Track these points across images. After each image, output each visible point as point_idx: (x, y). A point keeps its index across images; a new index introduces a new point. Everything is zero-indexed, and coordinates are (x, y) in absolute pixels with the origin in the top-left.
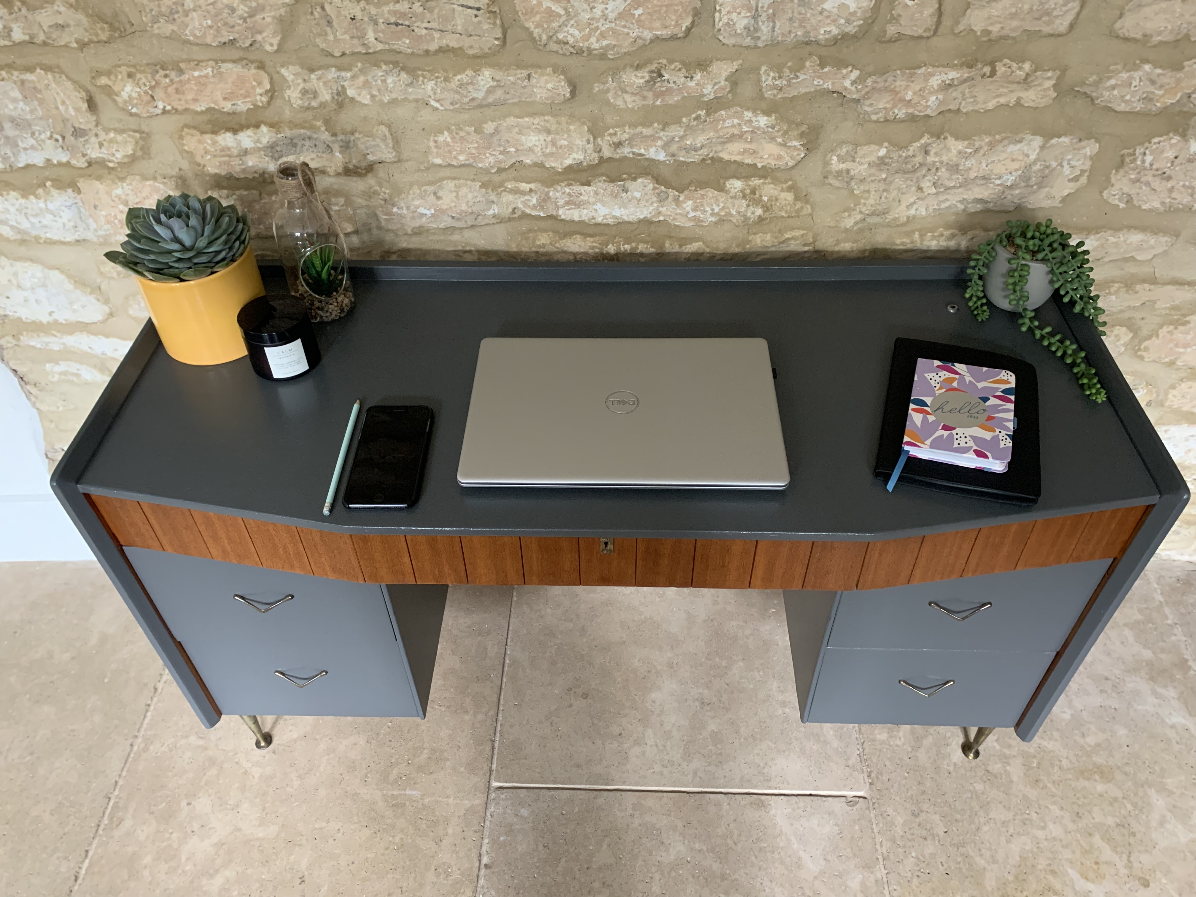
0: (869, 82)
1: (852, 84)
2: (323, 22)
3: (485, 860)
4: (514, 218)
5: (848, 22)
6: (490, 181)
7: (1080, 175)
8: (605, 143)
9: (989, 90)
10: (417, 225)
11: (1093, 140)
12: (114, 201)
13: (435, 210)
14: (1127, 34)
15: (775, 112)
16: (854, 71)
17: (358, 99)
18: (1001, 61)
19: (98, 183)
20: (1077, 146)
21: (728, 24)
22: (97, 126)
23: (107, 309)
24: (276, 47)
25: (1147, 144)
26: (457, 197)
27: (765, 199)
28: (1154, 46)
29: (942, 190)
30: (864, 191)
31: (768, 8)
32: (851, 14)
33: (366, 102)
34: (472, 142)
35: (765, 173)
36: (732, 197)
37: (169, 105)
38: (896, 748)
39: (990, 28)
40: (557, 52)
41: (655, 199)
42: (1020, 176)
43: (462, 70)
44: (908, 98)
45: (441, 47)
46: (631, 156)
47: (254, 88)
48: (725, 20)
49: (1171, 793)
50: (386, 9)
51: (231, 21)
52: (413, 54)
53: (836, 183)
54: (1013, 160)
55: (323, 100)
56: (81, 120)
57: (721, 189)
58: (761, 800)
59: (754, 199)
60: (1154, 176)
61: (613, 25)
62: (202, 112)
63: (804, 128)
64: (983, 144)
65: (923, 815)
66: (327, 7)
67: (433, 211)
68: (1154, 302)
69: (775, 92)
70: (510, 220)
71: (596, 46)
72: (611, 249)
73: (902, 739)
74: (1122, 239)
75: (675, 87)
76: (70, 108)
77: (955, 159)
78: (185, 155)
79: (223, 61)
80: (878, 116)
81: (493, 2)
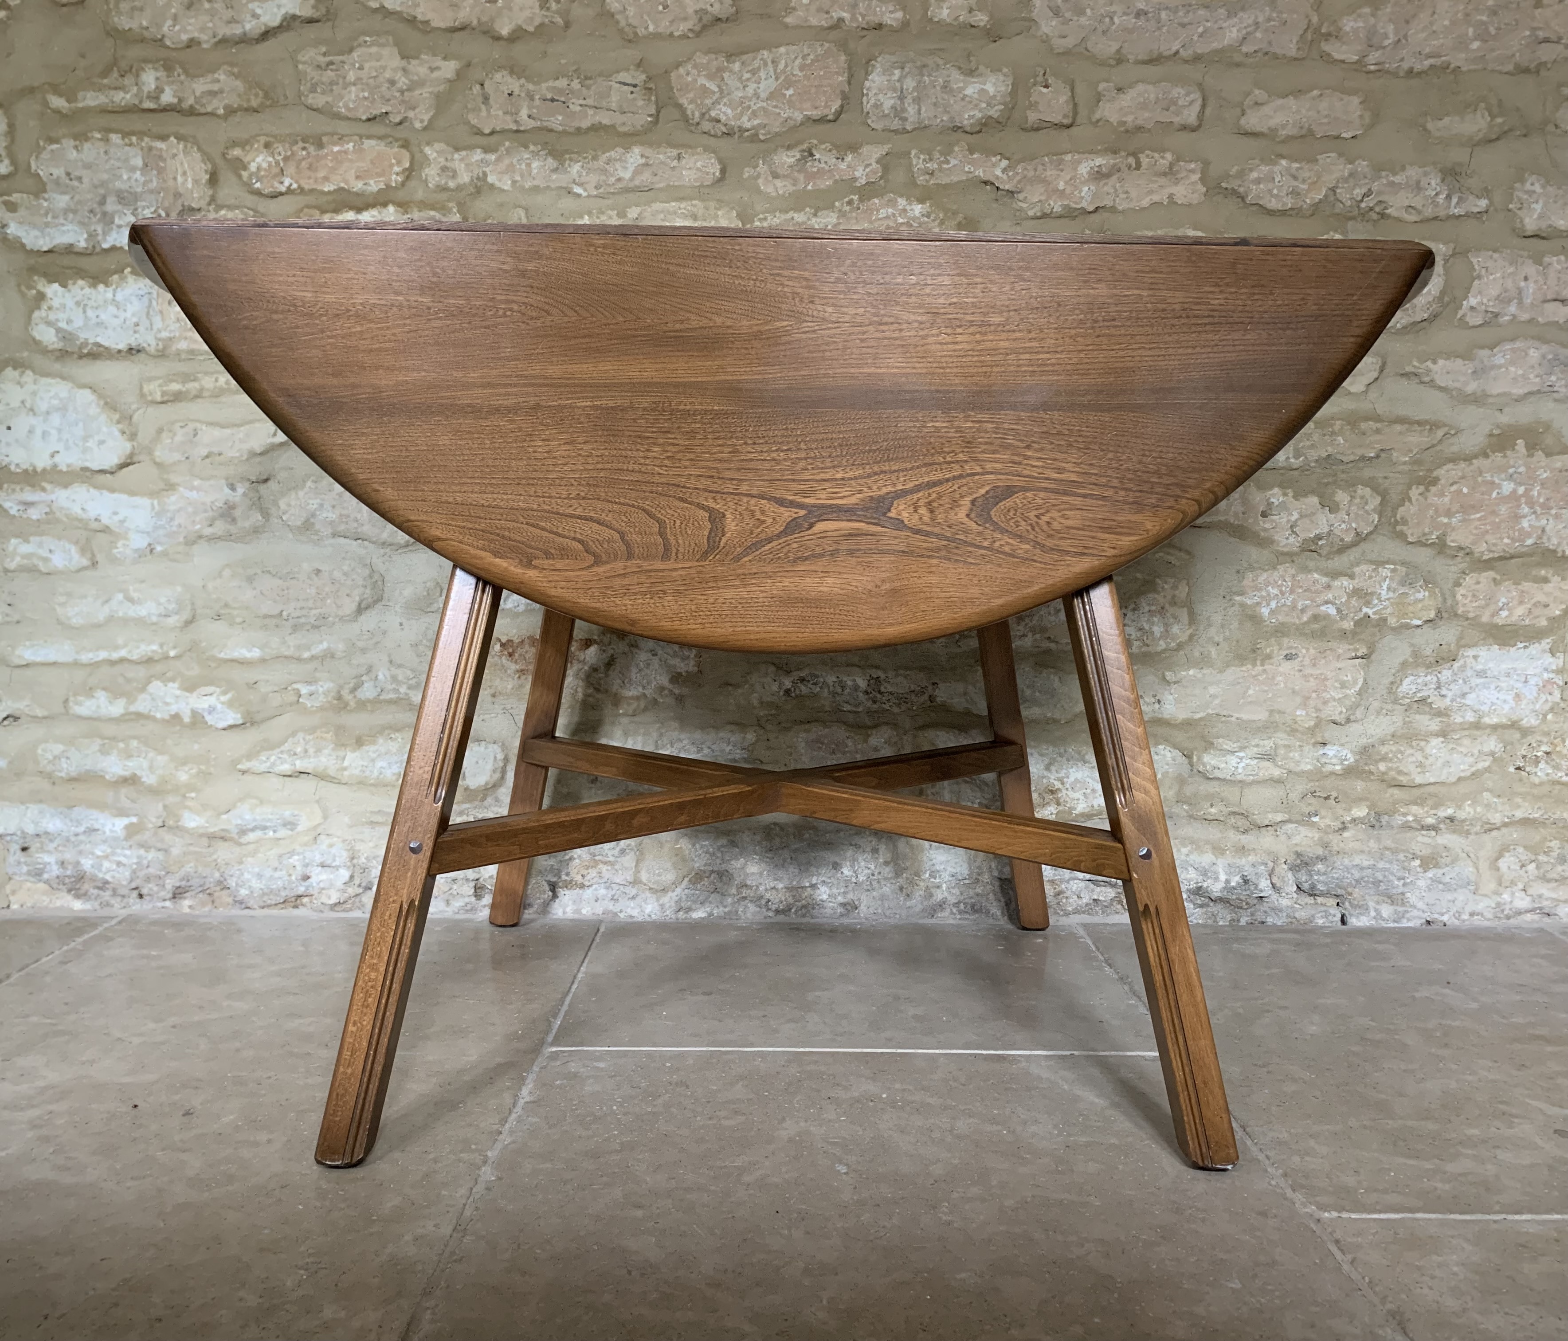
0: (1019, 170)
1: (1003, 174)
2: (480, 99)
9: (1139, 184)
14: (1254, 130)
15: (930, 199)
16: (1003, 160)
17: (498, 184)
18: (1143, 152)
21: (876, 106)
22: (209, 204)
23: (128, 446)
24: (426, 123)
31: (913, 91)
33: (506, 188)
37: (296, 182)
39: (1124, 119)
40: (708, 133)
43: (613, 148)
44: (1061, 188)
45: (593, 125)
47: (391, 166)
48: (872, 102)
50: (544, 85)
52: (565, 133)
55: (461, 182)
56: (195, 195)
61: (765, 104)
62: (329, 192)
66: (487, 83)
69: (927, 177)
71: (748, 125)
75: (827, 169)
76: (189, 181)
79: (369, 137)
80: (1034, 210)
81: (649, 78)
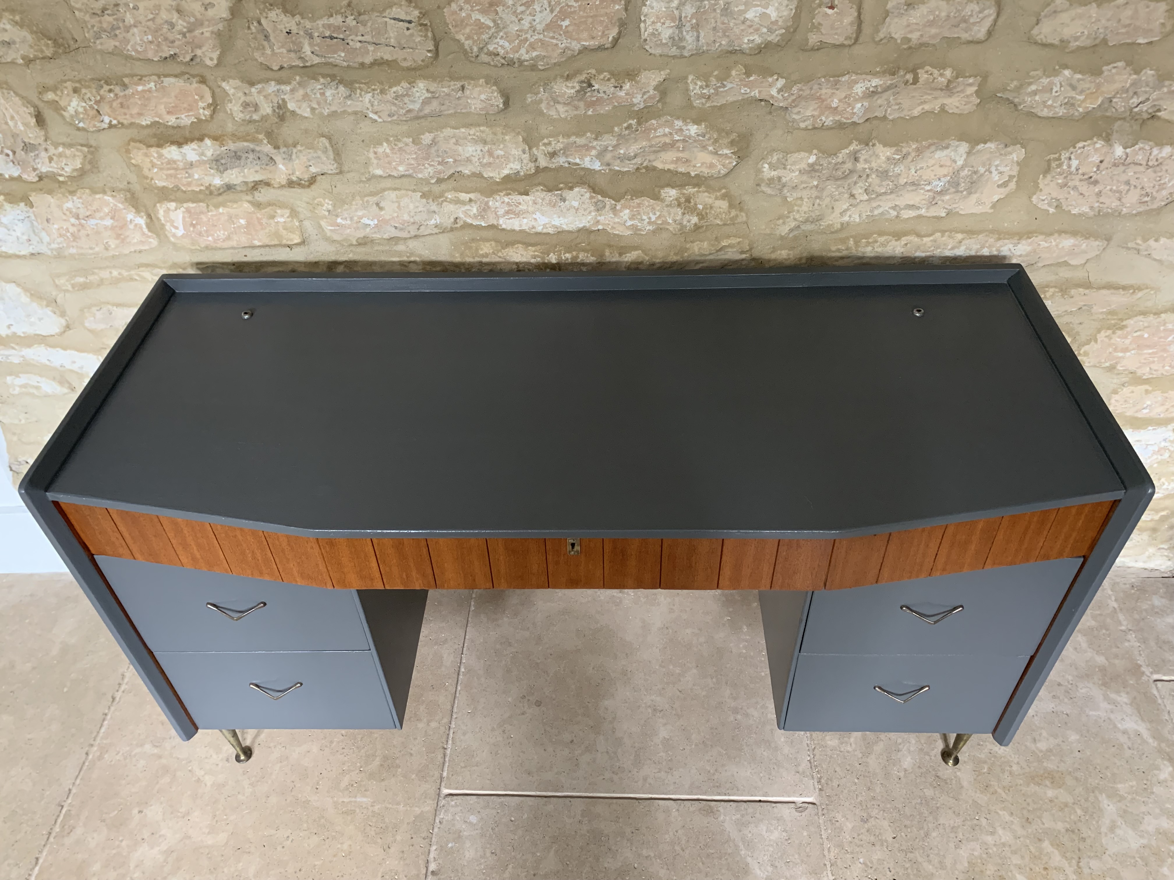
0: (795, 89)
1: (778, 92)
2: (261, 37)
3: (433, 867)
4: (456, 228)
5: (770, 31)
6: (430, 191)
7: (1009, 180)
8: (539, 152)
9: (913, 97)
10: (362, 236)
11: (1019, 146)
12: (65, 214)
13: (378, 221)
14: (1044, 41)
15: (705, 121)
16: (780, 79)
17: (298, 111)
18: (923, 68)
19: (49, 196)
20: (1003, 152)
21: (653, 34)
22: (46, 140)
23: (63, 322)
24: (215, 62)
25: (1071, 149)
26: (399, 207)
27: (700, 207)
28: (1072, 52)
29: (873, 196)
30: (797, 198)
31: (691, 18)
32: (772, 23)
33: (306, 115)
34: (410, 154)
35: (699, 181)
36: (667, 206)
37: (115, 119)
38: (846, 754)
39: (909, 36)
40: (488, 64)
41: (593, 208)
42: (949, 182)
43: (397, 83)
44: (834, 105)
45: (376, 60)
46: (567, 165)
47: (196, 101)
48: (650, 30)
49: (1122, 798)
50: (320, 23)
51: (171, 37)
52: (348, 67)
53: (769, 191)
54: (941, 166)
55: (265, 113)
56: (30, 135)
57: (656, 197)
58: (710, 806)
59: (689, 207)
60: (1081, 180)
61: (541, 36)
62: (147, 126)
63: (734, 136)
64: (910, 150)
65: (872, 822)
66: (263, 21)
67: (376, 222)
68: (1090, 307)
69: (704, 100)
70: (452, 230)
71: (526, 57)
72: (553, 258)
73: (854, 746)
74: (1054, 244)
75: (606, 97)
76: (19, 124)
77: (884, 165)
78: (133, 168)
79: (166, 76)
80: (806, 123)
81: (423, 14)
